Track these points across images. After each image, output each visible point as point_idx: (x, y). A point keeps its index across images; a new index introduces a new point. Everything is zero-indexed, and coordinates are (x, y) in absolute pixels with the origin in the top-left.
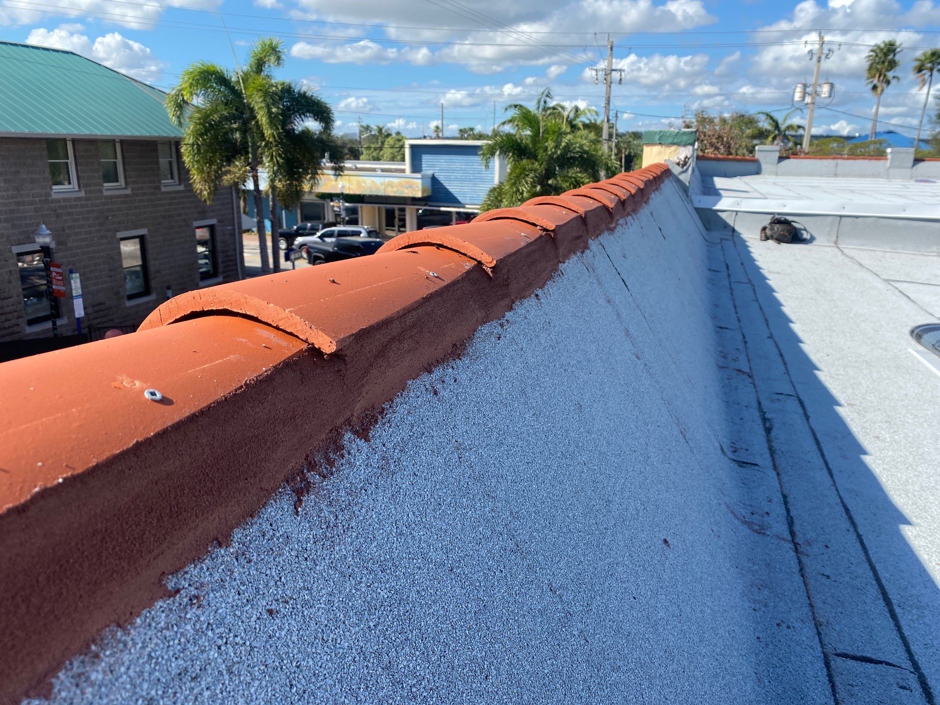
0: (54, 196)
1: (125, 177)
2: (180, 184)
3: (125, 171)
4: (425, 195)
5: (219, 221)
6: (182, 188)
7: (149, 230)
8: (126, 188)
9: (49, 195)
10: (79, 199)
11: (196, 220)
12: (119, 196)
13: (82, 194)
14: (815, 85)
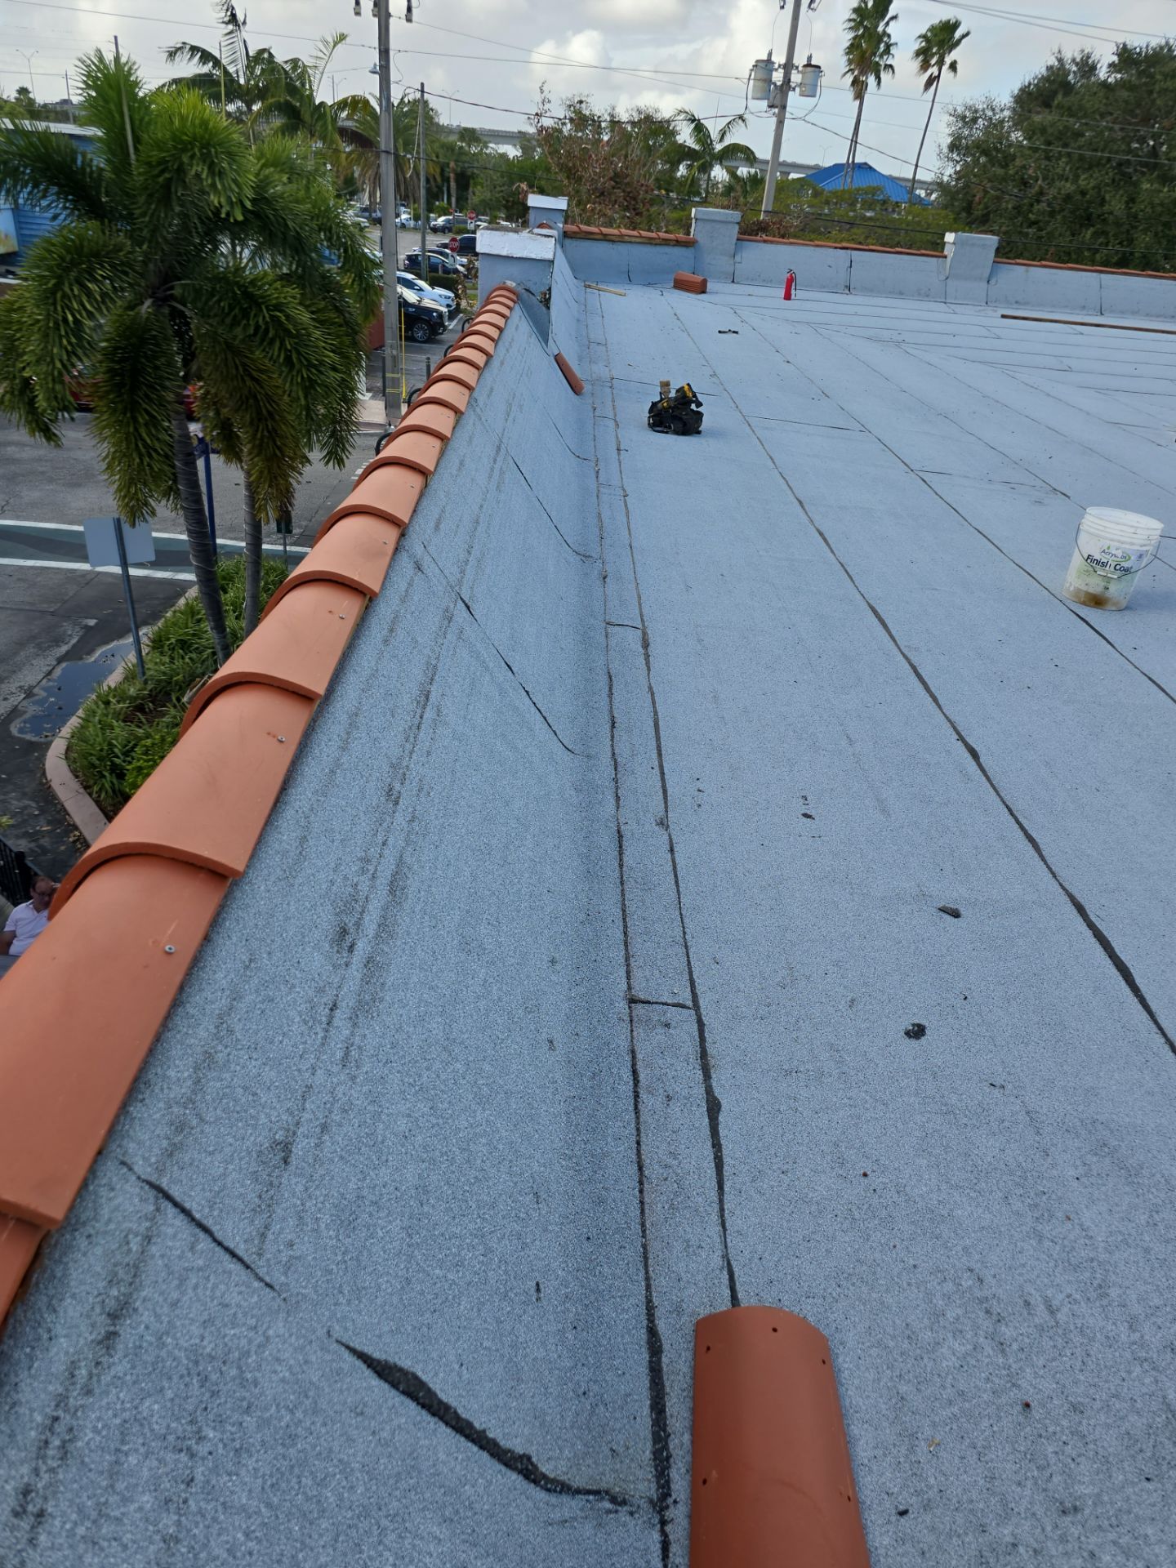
4: (4, 250)
14: (788, 66)
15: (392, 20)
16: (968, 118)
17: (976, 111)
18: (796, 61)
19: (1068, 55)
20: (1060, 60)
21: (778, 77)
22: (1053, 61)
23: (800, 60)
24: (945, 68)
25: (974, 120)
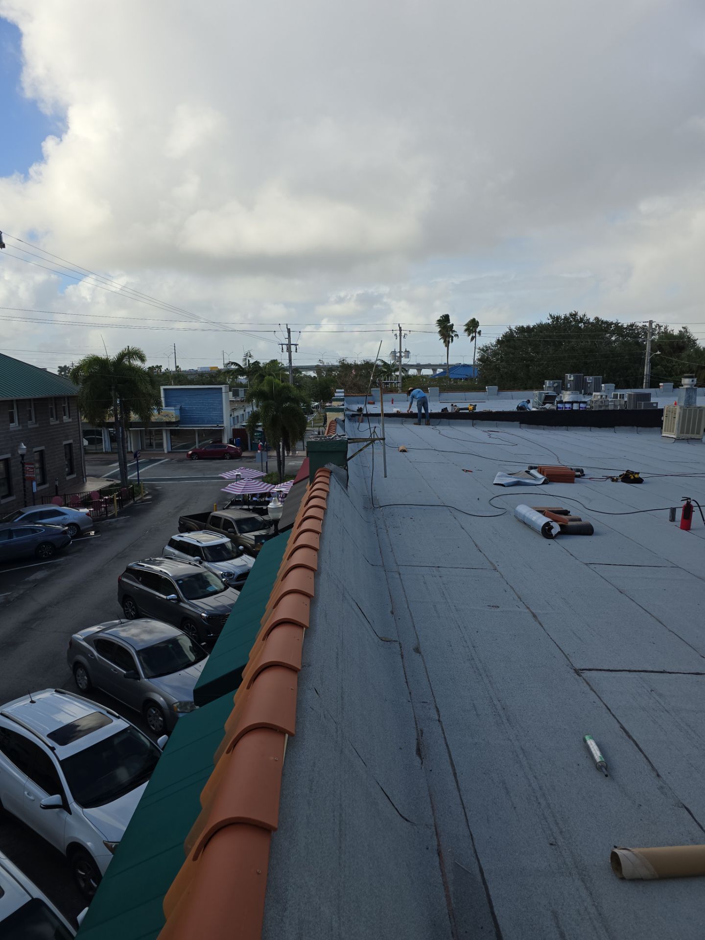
0: (11, 429)
1: (36, 418)
2: (57, 420)
3: (35, 414)
4: (177, 420)
5: (74, 441)
6: (58, 422)
7: (45, 447)
8: (36, 423)
9: (9, 429)
10: (19, 430)
11: (64, 440)
12: (33, 428)
13: (20, 428)
14: (400, 352)
15: (292, 353)
16: (485, 350)
17: (486, 347)
18: (402, 351)
19: (513, 328)
20: (510, 330)
21: (398, 354)
22: (508, 330)
23: (403, 350)
24: (477, 333)
25: (487, 350)
